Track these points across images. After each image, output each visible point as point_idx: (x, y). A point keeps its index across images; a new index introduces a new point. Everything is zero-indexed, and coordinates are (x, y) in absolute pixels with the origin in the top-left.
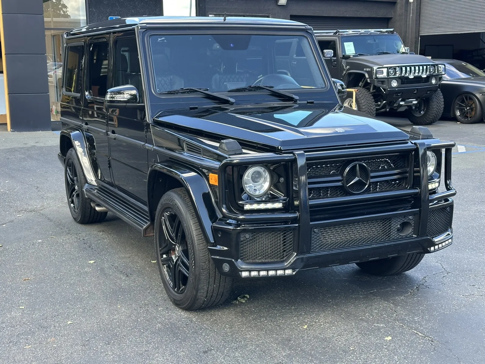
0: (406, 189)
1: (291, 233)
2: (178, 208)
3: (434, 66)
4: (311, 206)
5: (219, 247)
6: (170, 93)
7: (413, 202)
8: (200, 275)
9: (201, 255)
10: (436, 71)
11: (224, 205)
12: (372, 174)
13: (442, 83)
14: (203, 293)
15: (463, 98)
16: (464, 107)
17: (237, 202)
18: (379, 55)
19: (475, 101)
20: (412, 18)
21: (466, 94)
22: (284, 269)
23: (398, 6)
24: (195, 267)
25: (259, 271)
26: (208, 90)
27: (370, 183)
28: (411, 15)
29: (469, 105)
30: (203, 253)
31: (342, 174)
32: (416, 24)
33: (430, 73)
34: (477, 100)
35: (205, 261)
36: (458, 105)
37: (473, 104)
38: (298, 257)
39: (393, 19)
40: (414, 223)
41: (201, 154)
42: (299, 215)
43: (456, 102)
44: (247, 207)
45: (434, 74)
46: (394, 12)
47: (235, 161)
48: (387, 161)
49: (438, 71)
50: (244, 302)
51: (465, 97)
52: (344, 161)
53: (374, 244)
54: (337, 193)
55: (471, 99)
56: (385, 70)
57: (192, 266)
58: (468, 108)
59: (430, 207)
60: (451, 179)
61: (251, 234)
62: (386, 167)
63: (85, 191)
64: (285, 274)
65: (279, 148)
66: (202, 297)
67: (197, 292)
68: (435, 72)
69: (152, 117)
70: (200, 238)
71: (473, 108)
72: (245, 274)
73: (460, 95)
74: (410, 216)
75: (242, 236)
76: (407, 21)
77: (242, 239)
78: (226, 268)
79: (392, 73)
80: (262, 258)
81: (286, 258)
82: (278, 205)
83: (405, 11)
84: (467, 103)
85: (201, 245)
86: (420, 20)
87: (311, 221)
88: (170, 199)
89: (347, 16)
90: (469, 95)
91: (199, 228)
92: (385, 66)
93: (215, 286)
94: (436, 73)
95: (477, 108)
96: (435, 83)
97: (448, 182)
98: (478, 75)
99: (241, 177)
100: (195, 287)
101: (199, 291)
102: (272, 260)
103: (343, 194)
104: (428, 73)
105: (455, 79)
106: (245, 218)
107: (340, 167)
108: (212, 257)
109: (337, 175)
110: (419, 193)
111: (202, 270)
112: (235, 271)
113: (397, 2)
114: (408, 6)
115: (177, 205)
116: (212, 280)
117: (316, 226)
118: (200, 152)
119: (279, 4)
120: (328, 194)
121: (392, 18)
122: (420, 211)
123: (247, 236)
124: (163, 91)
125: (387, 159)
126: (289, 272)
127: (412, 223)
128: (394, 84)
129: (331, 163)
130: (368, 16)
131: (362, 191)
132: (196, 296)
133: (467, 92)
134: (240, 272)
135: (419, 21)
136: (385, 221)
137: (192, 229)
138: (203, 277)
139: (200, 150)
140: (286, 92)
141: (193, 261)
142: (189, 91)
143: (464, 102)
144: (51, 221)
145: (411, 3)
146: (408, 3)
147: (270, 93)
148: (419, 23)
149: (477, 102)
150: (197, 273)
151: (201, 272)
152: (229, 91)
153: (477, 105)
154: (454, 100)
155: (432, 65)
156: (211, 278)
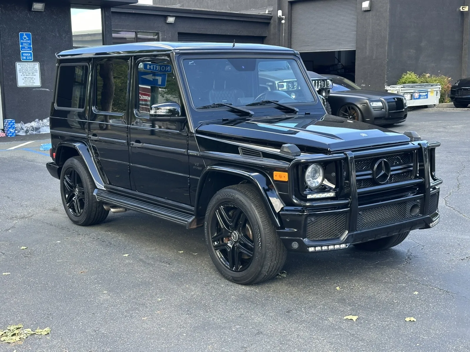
0: (411, 179)
1: (344, 215)
2: (241, 201)
3: (323, 80)
4: (359, 194)
5: (287, 230)
6: (205, 108)
7: (418, 189)
8: (265, 254)
9: (267, 238)
10: (326, 85)
11: (293, 196)
12: (392, 168)
13: (330, 96)
14: (267, 268)
15: (346, 108)
16: (347, 116)
17: (301, 193)
18: (275, 71)
19: (357, 111)
20: (284, 37)
21: (349, 105)
22: (340, 244)
23: (272, 26)
24: (261, 248)
25: (322, 246)
26: (231, 104)
27: (391, 175)
28: (284, 35)
29: (352, 114)
30: (268, 236)
31: (372, 168)
32: (288, 43)
33: (321, 87)
34: (359, 110)
35: (270, 242)
36: (342, 115)
37: (355, 113)
38: (350, 234)
39: (267, 38)
40: (421, 205)
41: (260, 157)
42: (351, 201)
43: (340, 111)
44: (309, 197)
45: (324, 88)
46: (268, 31)
47: (302, 161)
48: (399, 158)
49: (327, 85)
50: (285, 276)
51: (348, 107)
52: (372, 159)
53: (396, 223)
54: (367, 184)
55: (353, 108)
56: (285, 84)
57: (258, 247)
58: (351, 117)
59: (431, 192)
60: (435, 171)
61: (315, 217)
62: (398, 163)
63: (96, 196)
64: (334, 248)
65: (329, 150)
66: (265, 272)
67: (262, 269)
68: (324, 86)
69: (194, 128)
70: (265, 224)
71: (355, 116)
72: (311, 249)
73: (343, 105)
74: (418, 200)
75: (309, 219)
76: (280, 40)
77: (309, 222)
78: (295, 245)
79: (291, 86)
80: (323, 236)
81: (340, 235)
82: (332, 194)
83: (278, 31)
84: (350, 113)
85: (266, 229)
86: (292, 39)
87: (359, 205)
88: (229, 194)
89: (228, 34)
90: (352, 106)
91: (263, 216)
92: (284, 80)
93: (275, 262)
94: (326, 86)
95: (359, 116)
96: (325, 95)
97: (433, 174)
98: (354, 88)
99: (304, 173)
100: (260, 264)
101: (264, 267)
102: (330, 238)
103: (372, 184)
104: (319, 87)
105: (337, 92)
106: (310, 205)
107: (369, 164)
108: (281, 237)
109: (369, 170)
110: (424, 182)
111: (268, 249)
112: (303, 247)
113: (270, 23)
114: (280, 27)
115: (239, 199)
116: (274, 257)
117: (361, 209)
118: (260, 155)
119: (167, 22)
120: (361, 185)
121: (266, 36)
122: (425, 196)
123: (313, 219)
124: (201, 106)
125: (399, 157)
126: (343, 246)
127: (419, 205)
128: (292, 96)
129: (364, 160)
130: (246, 35)
131: (385, 182)
132: (261, 271)
133: (350, 103)
134: (308, 248)
135: (290, 40)
136: (400, 205)
137: (257, 218)
138: (268, 256)
139: (259, 153)
140: (288, 105)
141: (259, 243)
142: (218, 106)
143: (348, 111)
144: (51, 225)
145: (283, 23)
146: (280, 24)
147: (276, 107)
148: (291, 42)
149: (359, 111)
150: (264, 252)
151: (267, 251)
152: (247, 105)
153: (359, 114)
154: (339, 110)
155: (322, 80)
156: (274, 256)
